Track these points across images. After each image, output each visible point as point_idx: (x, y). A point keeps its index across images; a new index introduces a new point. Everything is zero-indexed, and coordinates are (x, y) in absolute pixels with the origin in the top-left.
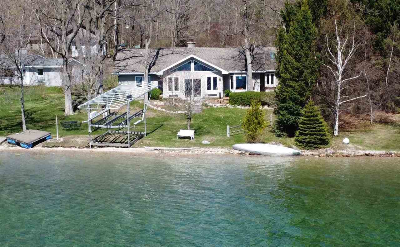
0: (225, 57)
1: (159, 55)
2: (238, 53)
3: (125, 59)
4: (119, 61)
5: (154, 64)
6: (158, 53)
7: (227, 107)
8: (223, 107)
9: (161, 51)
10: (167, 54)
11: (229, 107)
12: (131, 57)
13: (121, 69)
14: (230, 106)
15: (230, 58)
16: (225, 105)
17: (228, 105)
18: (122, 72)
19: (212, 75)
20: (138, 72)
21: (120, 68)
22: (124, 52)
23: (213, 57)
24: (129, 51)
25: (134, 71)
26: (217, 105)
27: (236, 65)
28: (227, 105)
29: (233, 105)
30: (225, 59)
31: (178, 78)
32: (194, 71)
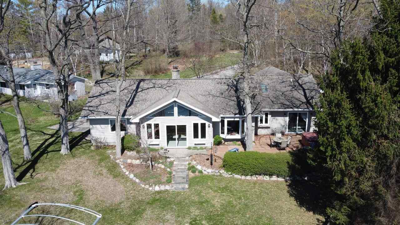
0: (213, 92)
1: (139, 90)
2: (227, 87)
3: (100, 95)
4: (92, 99)
5: (132, 103)
6: (138, 87)
7: (221, 176)
8: (215, 175)
9: (142, 84)
10: (148, 88)
12: (107, 93)
13: (91, 111)
14: (226, 174)
15: (218, 95)
16: (218, 172)
18: (93, 115)
19: (200, 121)
20: (110, 115)
21: (91, 109)
22: (100, 84)
23: (200, 93)
24: (106, 83)
25: (107, 113)
26: (207, 169)
27: (227, 104)
28: (221, 172)
30: (214, 96)
31: (158, 124)
32: (177, 117)
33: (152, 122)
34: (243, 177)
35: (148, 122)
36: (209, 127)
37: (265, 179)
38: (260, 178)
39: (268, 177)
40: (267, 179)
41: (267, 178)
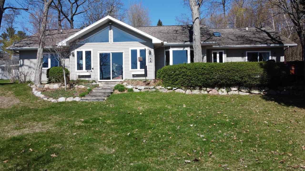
7: (157, 91)
8: (150, 91)
11: (160, 91)
14: (163, 90)
16: (154, 88)
17: (160, 87)
19: (139, 47)
26: (139, 87)
28: (158, 87)
29: (169, 88)
31: (90, 52)
32: (112, 42)
33: (83, 49)
34: (188, 92)
35: (79, 50)
36: (150, 53)
37: (220, 93)
38: (214, 92)
39: (224, 90)
40: (223, 94)
41: (223, 92)
